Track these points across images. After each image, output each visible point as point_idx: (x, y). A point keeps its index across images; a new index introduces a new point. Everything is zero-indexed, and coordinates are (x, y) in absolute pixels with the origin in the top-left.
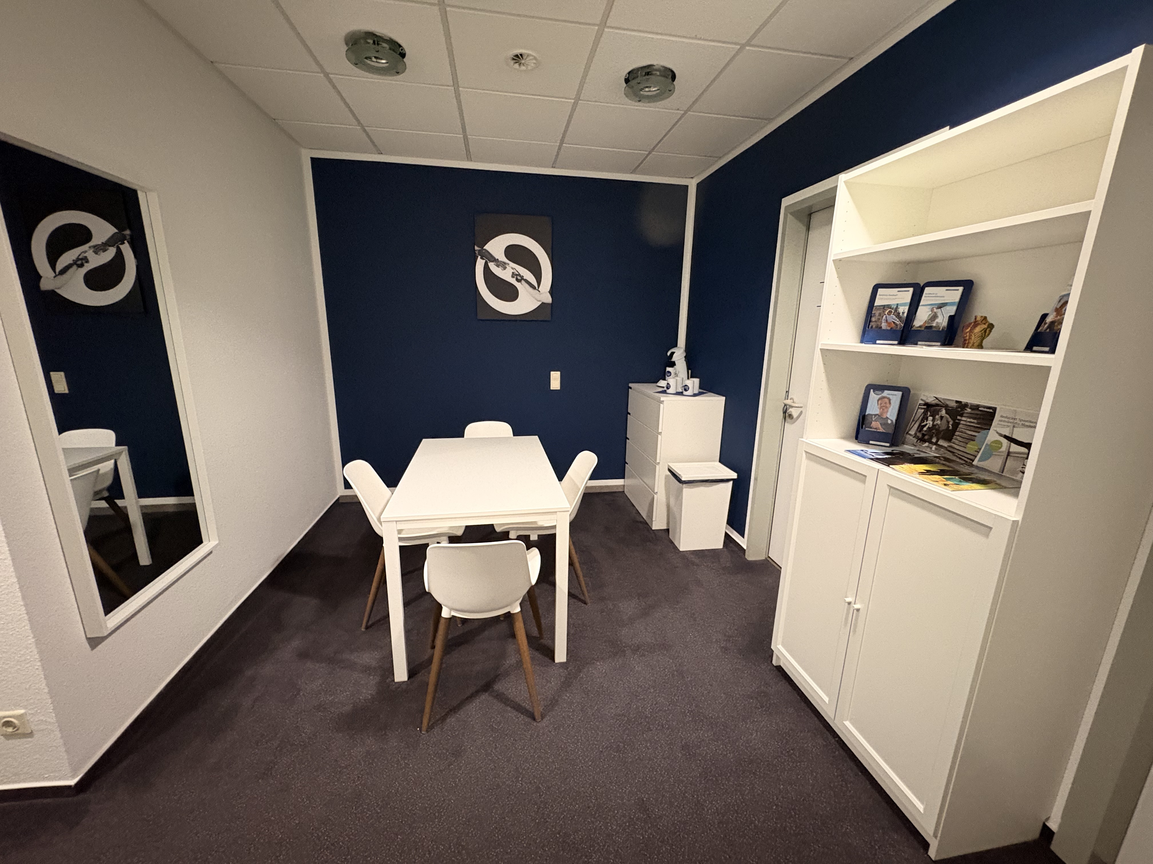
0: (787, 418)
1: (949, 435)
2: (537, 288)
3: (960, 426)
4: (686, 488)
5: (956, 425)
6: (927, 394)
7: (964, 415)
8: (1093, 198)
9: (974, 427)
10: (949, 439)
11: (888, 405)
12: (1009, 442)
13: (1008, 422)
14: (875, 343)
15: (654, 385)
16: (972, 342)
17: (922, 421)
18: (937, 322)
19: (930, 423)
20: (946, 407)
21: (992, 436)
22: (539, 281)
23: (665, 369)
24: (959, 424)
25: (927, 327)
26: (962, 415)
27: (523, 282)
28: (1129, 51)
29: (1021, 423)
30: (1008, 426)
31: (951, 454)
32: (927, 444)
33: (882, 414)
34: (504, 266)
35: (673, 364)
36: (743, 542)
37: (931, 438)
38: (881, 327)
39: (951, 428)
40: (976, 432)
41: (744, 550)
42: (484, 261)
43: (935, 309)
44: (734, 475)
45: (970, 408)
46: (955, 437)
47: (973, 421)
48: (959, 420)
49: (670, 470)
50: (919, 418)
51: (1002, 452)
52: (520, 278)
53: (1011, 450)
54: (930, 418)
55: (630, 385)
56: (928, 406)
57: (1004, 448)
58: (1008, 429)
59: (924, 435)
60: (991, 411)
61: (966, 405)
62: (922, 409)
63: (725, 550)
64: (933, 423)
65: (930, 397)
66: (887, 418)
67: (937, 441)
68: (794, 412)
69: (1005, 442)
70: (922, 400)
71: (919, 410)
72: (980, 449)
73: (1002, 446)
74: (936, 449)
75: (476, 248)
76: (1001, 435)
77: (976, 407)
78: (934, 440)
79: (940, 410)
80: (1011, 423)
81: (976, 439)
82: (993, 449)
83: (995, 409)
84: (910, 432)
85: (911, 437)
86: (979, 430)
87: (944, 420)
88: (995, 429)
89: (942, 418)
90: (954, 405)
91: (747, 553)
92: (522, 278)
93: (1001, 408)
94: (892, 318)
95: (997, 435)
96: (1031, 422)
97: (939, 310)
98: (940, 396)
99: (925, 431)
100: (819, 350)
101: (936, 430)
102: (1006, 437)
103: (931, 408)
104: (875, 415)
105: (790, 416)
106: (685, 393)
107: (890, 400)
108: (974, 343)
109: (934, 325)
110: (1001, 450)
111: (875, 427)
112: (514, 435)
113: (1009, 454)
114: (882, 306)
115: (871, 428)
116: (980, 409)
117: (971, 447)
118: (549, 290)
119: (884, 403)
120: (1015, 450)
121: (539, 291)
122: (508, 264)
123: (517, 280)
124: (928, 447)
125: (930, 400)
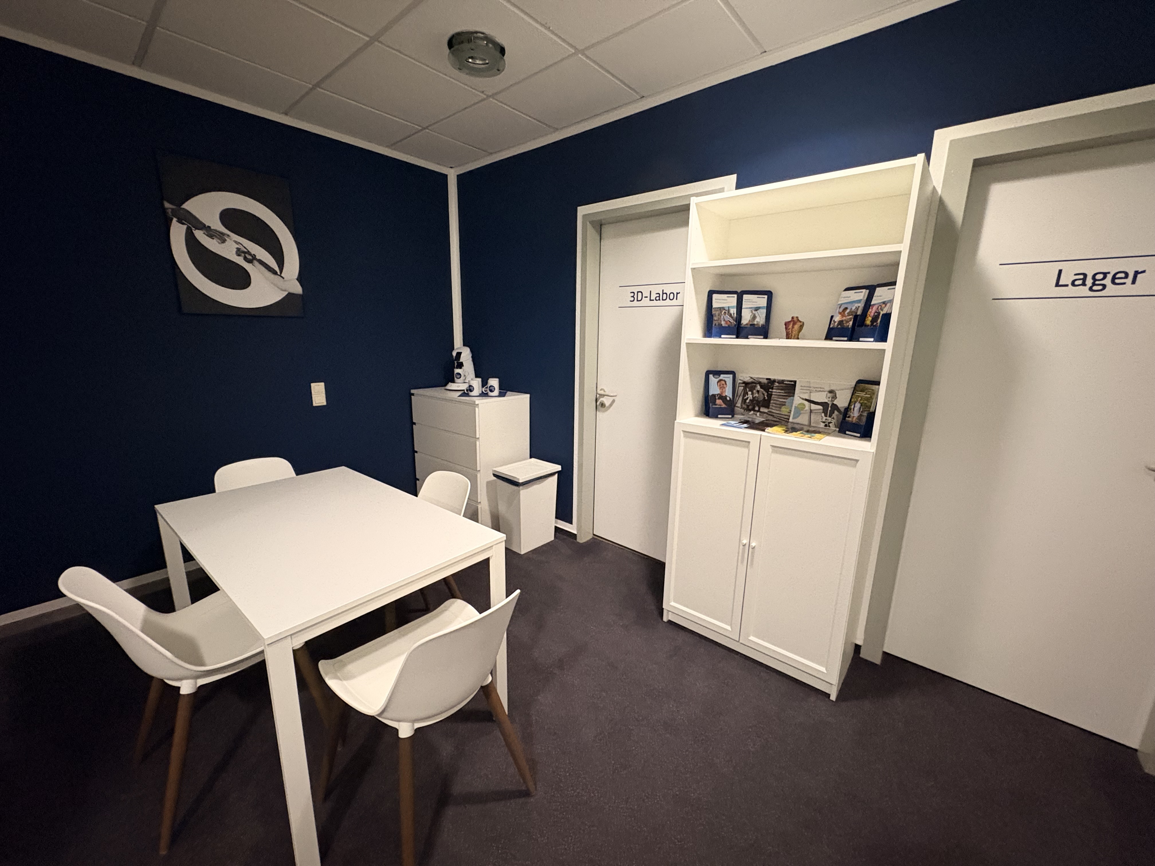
0: (599, 407)
1: (766, 403)
2: (279, 273)
3: (773, 396)
4: (523, 489)
5: (770, 396)
6: (744, 375)
7: (774, 388)
8: (902, 243)
9: (782, 395)
10: (767, 407)
11: (725, 386)
12: (809, 403)
13: (806, 390)
14: (720, 337)
15: (443, 388)
16: (793, 335)
17: (744, 396)
18: (757, 321)
19: (750, 396)
20: (760, 383)
21: (797, 400)
22: (281, 263)
23: (453, 372)
24: (772, 395)
25: (751, 325)
26: (772, 389)
27: (255, 262)
28: (915, 155)
29: (814, 390)
30: (807, 393)
31: (772, 417)
32: (752, 412)
33: (722, 393)
34: (222, 238)
35: (460, 366)
36: (573, 529)
37: (754, 407)
38: (722, 325)
39: (766, 398)
40: (784, 399)
41: (575, 535)
42: (185, 227)
43: (753, 311)
44: (558, 468)
45: (778, 383)
46: (771, 404)
47: (780, 391)
48: (770, 392)
49: (495, 475)
50: (741, 394)
51: (806, 411)
52: (252, 259)
53: (812, 408)
54: (750, 393)
55: (412, 391)
56: (746, 384)
57: (807, 408)
58: (807, 394)
59: (748, 406)
60: (793, 383)
61: (774, 381)
62: (741, 386)
63: (557, 540)
64: (753, 396)
65: (746, 377)
66: (726, 396)
67: (759, 409)
68: (607, 401)
69: (806, 403)
70: (740, 380)
71: (740, 388)
72: (791, 411)
73: (805, 407)
74: (760, 415)
75: (167, 205)
76: (803, 399)
77: (781, 382)
78: (757, 409)
79: (755, 387)
80: (808, 390)
81: (787, 404)
82: (799, 411)
83: (795, 382)
84: (737, 405)
85: (739, 409)
86: (787, 397)
87: (760, 393)
88: (799, 395)
89: (758, 391)
90: (766, 381)
91: (578, 537)
92: (254, 257)
93: (800, 381)
94: (728, 318)
95: (801, 399)
96: (821, 388)
97: (756, 312)
98: (755, 376)
99: (748, 403)
100: (685, 344)
101: (756, 400)
102: (806, 400)
103: (749, 385)
104: (718, 395)
105: (603, 405)
106: (491, 394)
107: (725, 382)
108: (795, 336)
109: (755, 323)
110: (805, 410)
111: (719, 404)
112: (297, 474)
113: (811, 411)
114: (718, 308)
115: (716, 405)
116: (785, 382)
117: (784, 410)
118: (296, 277)
119: (722, 384)
120: (815, 408)
121: (283, 278)
122: (228, 235)
123: (246, 259)
124: (754, 414)
125: (747, 379)
